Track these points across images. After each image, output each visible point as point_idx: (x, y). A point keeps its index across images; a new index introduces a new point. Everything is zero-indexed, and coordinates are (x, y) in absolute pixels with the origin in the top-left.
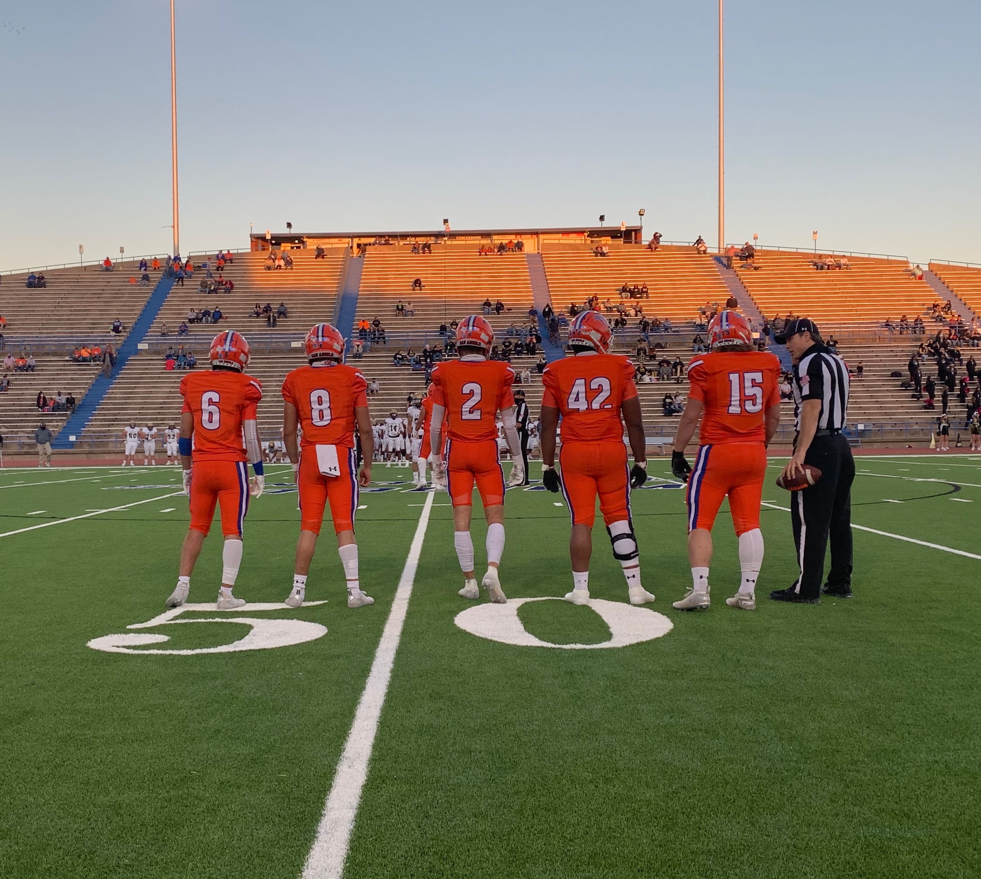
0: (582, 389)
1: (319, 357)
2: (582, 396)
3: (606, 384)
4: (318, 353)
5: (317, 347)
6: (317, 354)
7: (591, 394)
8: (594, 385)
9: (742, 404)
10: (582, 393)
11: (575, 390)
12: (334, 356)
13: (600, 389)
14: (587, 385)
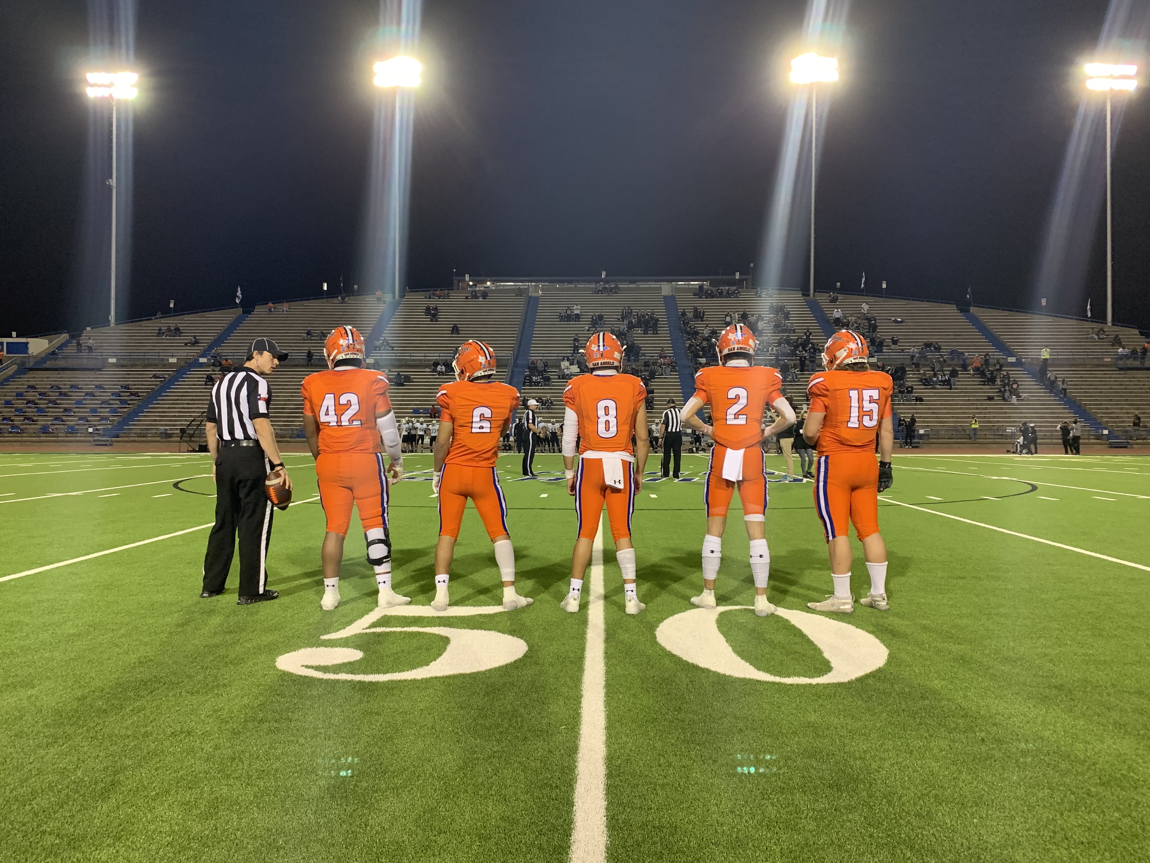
0: (332, 402)
1: (600, 365)
2: (332, 409)
3: (354, 399)
4: (600, 362)
5: (598, 356)
6: (598, 363)
7: (340, 409)
8: (343, 400)
9: (860, 420)
10: (331, 406)
11: (325, 403)
12: (615, 365)
13: (349, 404)
14: (337, 400)
